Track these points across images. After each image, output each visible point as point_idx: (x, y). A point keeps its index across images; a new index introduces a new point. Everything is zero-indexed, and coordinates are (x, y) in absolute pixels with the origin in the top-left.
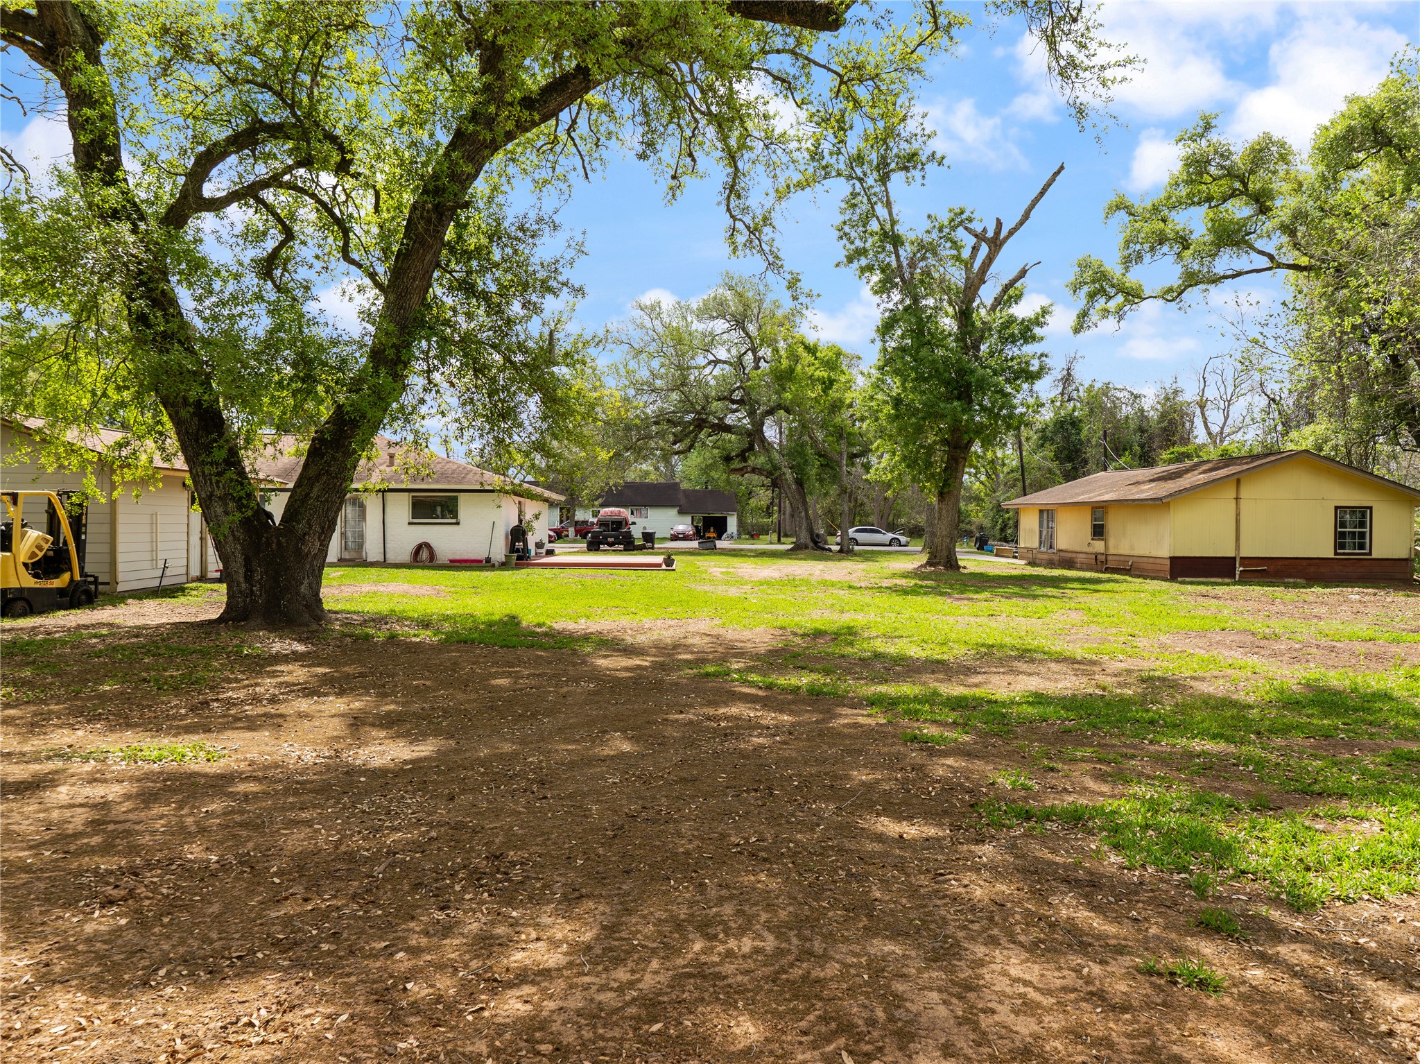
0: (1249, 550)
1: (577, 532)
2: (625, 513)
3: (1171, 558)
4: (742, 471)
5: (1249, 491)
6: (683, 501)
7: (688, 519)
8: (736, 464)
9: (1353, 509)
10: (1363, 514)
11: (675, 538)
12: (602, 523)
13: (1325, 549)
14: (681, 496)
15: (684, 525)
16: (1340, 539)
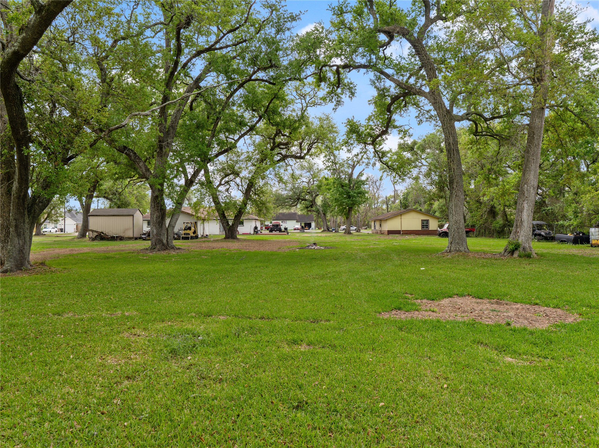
0: (404, 228)
1: (266, 228)
2: (280, 222)
3: (388, 231)
4: (310, 211)
5: (403, 217)
6: (298, 218)
7: (299, 224)
8: (309, 209)
9: (425, 220)
10: (427, 221)
11: (295, 229)
12: (273, 225)
13: (420, 228)
14: (297, 217)
15: (298, 226)
16: (423, 226)
